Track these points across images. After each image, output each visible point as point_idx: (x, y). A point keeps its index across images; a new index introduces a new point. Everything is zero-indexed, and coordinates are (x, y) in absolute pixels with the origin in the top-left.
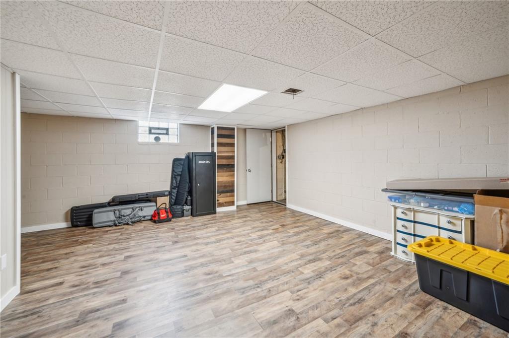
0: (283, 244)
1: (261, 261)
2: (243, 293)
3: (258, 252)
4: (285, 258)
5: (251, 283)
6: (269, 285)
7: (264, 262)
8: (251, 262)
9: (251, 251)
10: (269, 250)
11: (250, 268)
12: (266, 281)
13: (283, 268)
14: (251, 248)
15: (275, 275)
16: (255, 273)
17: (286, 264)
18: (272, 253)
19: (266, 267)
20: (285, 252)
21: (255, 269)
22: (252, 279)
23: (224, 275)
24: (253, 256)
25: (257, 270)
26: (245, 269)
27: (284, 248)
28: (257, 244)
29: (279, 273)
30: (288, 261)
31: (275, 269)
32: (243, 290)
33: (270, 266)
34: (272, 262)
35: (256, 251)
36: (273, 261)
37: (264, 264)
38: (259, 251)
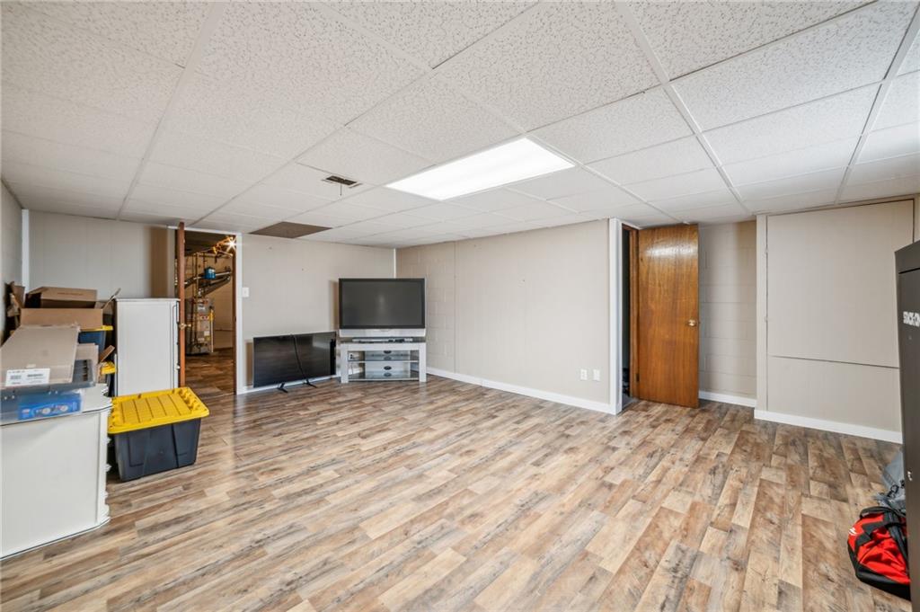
0: (354, 528)
1: (404, 480)
2: (414, 443)
3: (414, 496)
4: (358, 491)
5: (409, 453)
6: (385, 454)
7: (397, 481)
8: (420, 476)
9: (430, 496)
10: (392, 505)
11: (418, 468)
12: (390, 457)
13: (364, 474)
14: (432, 504)
15: (378, 465)
16: (407, 463)
17: (357, 482)
18: (383, 499)
19: (393, 473)
20: (353, 507)
21: (410, 468)
22: (409, 457)
23: (448, 455)
24: (420, 488)
25: (405, 466)
26: (425, 466)
27: (353, 515)
28: (421, 518)
29: (372, 468)
30: (352, 487)
31: (377, 471)
32: (415, 445)
33: (385, 475)
34: (383, 482)
35: (419, 498)
36: (382, 484)
37: (397, 477)
38: (414, 500)
